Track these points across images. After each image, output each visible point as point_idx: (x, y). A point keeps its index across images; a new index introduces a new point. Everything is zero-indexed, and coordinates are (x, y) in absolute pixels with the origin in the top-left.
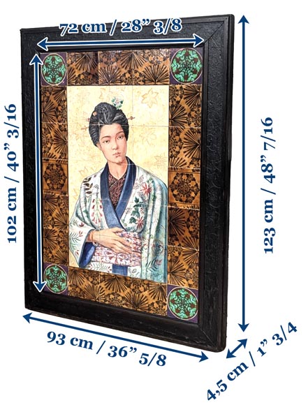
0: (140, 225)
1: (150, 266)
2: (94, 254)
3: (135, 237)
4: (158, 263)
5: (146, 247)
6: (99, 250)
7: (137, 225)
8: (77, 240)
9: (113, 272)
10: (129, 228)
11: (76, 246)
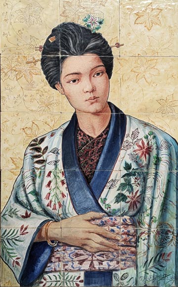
0: (133, 205)
1: (151, 265)
2: (49, 260)
3: (125, 224)
4: (166, 257)
5: (144, 236)
6: (60, 252)
7: (128, 204)
8: (16, 242)
9: (85, 284)
10: (114, 210)
11: (15, 251)
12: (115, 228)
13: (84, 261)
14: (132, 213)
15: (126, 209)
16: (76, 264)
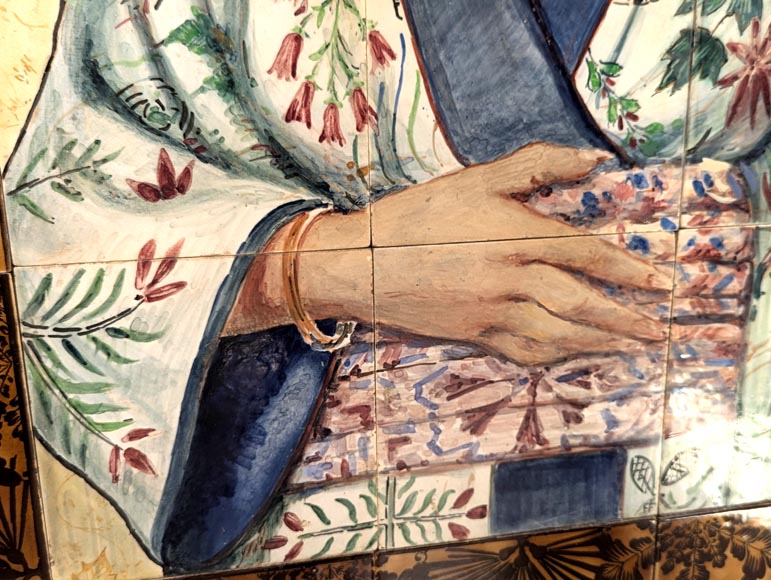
0: (752, 95)
3: (704, 203)
6: (369, 380)
7: (730, 92)
8: (118, 345)
9: (497, 522)
10: (654, 128)
11: (114, 396)
12: (652, 231)
13: (490, 411)
14: (741, 140)
15: (716, 123)
16: (453, 433)
